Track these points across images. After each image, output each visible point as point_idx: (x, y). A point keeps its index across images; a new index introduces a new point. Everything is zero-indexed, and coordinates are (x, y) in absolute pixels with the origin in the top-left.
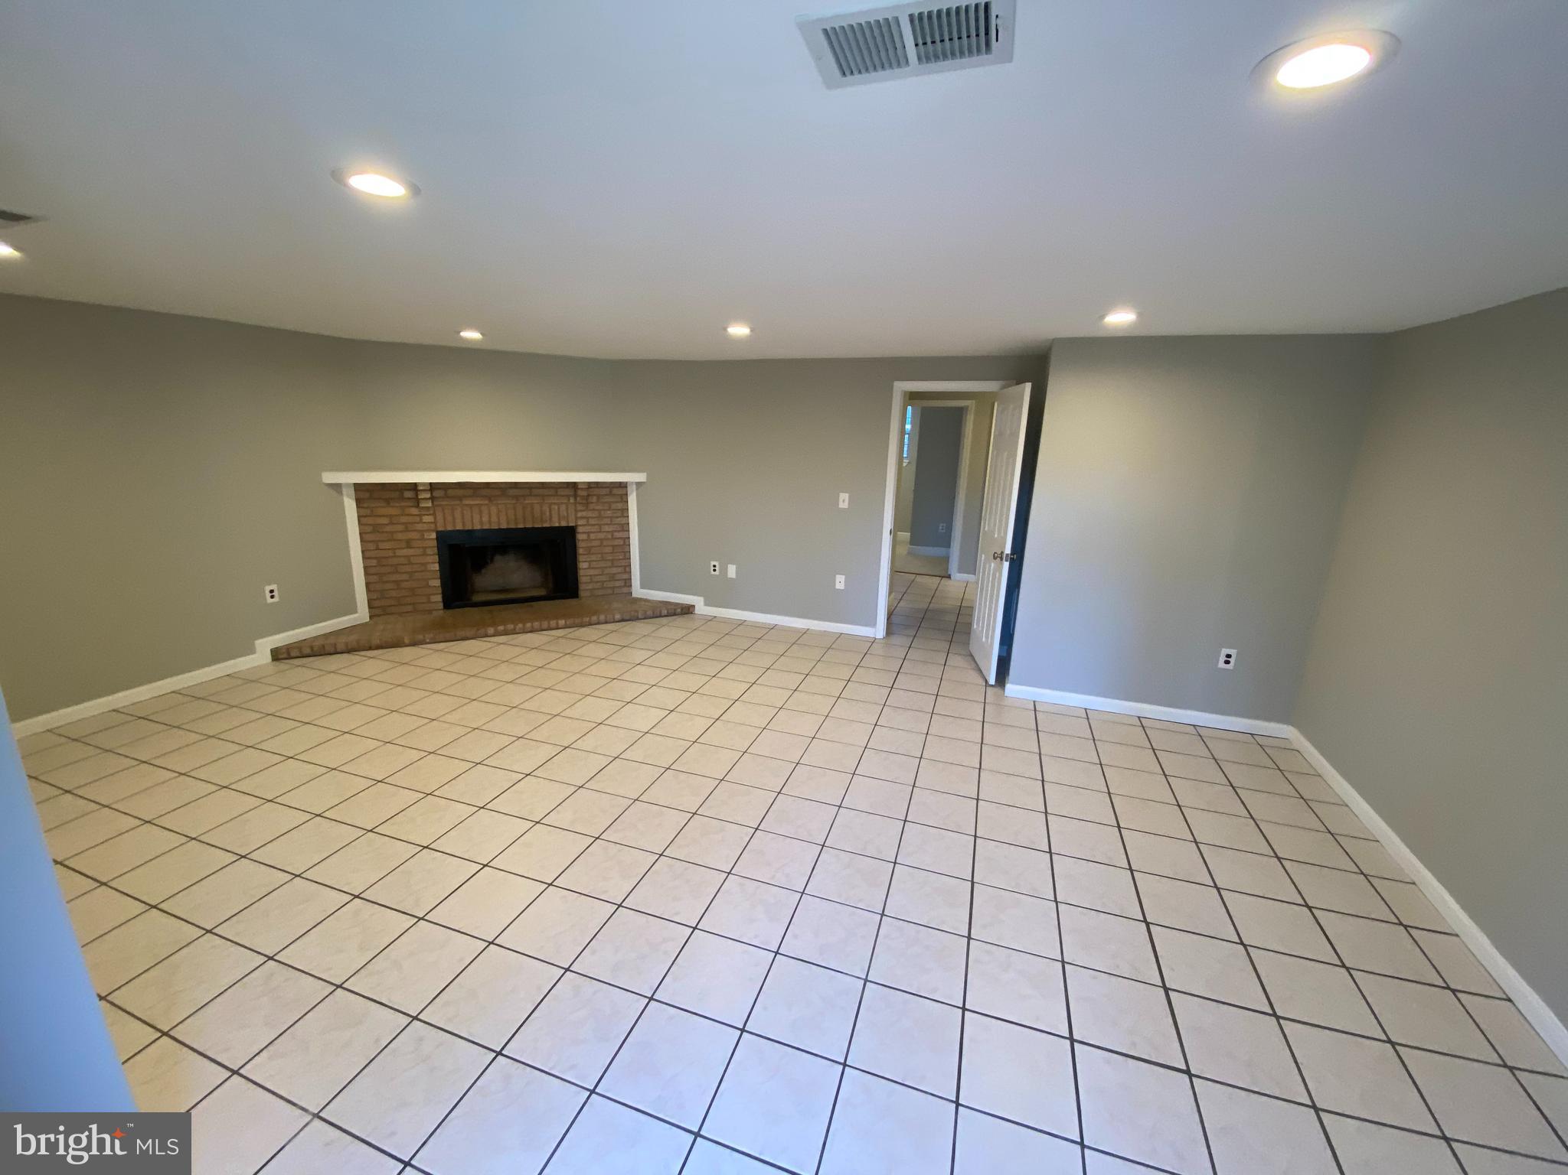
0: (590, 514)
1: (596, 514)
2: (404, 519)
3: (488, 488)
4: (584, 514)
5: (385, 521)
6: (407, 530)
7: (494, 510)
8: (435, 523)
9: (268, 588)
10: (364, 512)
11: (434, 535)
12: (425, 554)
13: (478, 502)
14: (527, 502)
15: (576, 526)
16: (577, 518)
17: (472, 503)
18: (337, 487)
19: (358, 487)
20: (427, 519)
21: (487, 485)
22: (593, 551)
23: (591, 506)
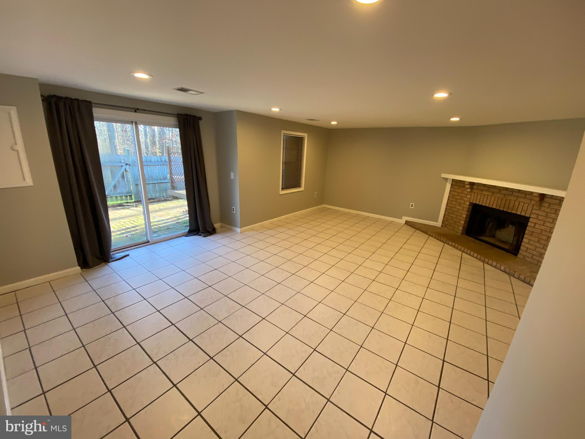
0: (540, 213)
1: (544, 214)
2: (462, 195)
3: (494, 188)
4: (537, 212)
5: (456, 194)
6: (461, 199)
7: (493, 198)
8: (470, 198)
9: (411, 204)
10: (453, 189)
11: (468, 204)
12: (463, 210)
13: (487, 194)
14: (509, 198)
15: (529, 218)
16: (531, 213)
17: (485, 193)
18: (446, 179)
19: (453, 180)
20: (469, 196)
21: (495, 187)
22: (534, 234)
23: (543, 209)
